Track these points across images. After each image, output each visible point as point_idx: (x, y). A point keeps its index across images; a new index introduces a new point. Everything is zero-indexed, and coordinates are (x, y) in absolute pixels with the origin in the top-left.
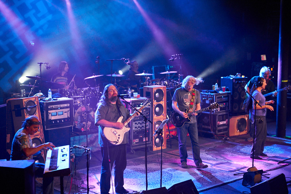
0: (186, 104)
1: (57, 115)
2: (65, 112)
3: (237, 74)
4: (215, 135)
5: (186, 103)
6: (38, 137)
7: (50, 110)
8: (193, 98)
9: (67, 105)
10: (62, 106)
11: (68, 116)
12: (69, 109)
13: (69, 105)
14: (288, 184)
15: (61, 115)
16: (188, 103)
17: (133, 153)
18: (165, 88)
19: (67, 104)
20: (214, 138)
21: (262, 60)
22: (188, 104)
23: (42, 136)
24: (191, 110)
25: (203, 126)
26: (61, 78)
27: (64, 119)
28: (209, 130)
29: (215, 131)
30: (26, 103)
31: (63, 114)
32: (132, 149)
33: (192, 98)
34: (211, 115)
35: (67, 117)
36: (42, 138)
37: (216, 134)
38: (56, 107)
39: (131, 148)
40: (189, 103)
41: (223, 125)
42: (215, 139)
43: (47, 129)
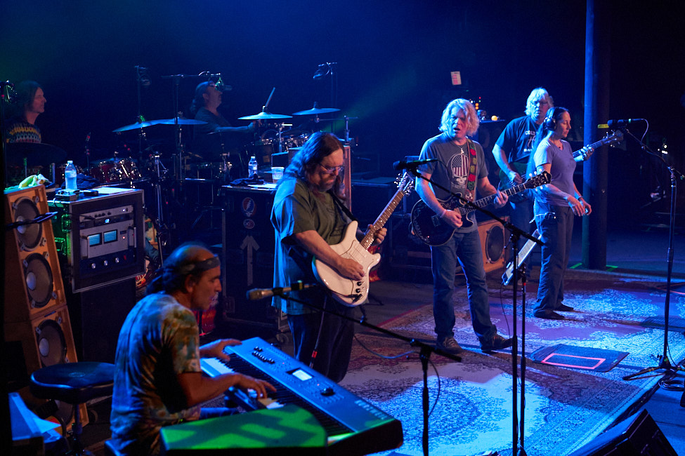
0: (456, 183)
1: (101, 243)
2: (121, 233)
5: (457, 180)
6: (52, 317)
7: (83, 228)
8: (475, 163)
9: (127, 210)
10: (114, 212)
11: (131, 244)
12: (131, 222)
13: (130, 208)
15: (112, 243)
16: (461, 178)
19: (125, 207)
21: (454, 83)
22: (462, 181)
23: (63, 314)
24: (471, 195)
27: (119, 254)
30: (16, 207)
33: (472, 164)
35: (126, 248)
36: (64, 321)
38: (100, 216)
39: (280, 328)
40: (465, 179)
43: (76, 289)
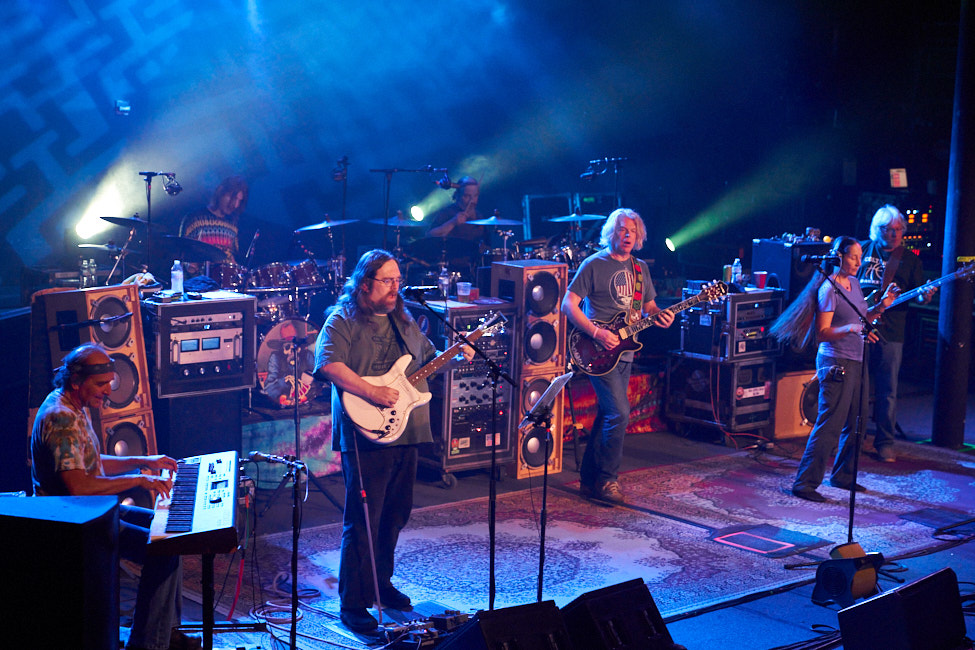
0: (621, 303)
1: (198, 350)
2: (226, 341)
3: (808, 229)
4: (728, 434)
6: (133, 420)
7: (175, 332)
8: (640, 280)
9: (234, 317)
10: (217, 318)
11: (237, 354)
12: (240, 330)
13: (239, 316)
14: (965, 604)
15: (213, 351)
16: (626, 297)
17: (449, 483)
18: (562, 271)
19: (233, 314)
20: (724, 441)
21: (893, 184)
22: (627, 300)
23: (147, 418)
24: (637, 315)
25: (688, 402)
26: (215, 223)
27: (221, 363)
28: (709, 415)
29: (726, 418)
30: (97, 305)
31: (219, 348)
32: (447, 471)
33: (638, 281)
34: (715, 364)
35: (231, 357)
36: (148, 425)
37: (730, 431)
38: (198, 321)
39: (445, 467)
40: (631, 298)
41: (756, 400)
42: (725, 445)
43: (163, 393)
